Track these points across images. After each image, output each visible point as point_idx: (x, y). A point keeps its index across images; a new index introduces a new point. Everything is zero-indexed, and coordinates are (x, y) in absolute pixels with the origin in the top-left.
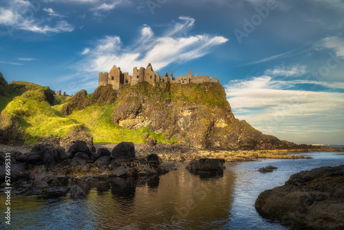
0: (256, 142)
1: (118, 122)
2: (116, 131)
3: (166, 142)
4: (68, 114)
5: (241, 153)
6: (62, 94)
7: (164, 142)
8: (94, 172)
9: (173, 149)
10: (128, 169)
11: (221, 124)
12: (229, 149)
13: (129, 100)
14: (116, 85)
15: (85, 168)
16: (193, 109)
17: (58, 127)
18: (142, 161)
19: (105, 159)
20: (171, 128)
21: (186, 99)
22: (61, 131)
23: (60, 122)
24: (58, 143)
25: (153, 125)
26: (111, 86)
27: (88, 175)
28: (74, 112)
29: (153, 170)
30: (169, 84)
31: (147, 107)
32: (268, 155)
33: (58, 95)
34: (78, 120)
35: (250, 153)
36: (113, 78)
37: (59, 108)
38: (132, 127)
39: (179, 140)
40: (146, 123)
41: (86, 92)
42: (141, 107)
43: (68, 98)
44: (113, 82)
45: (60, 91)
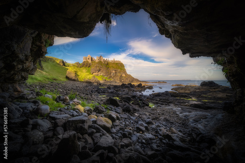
1: (93, 73)
3: (108, 80)
11: (124, 75)
13: (96, 67)
14: (90, 61)
16: (115, 71)
20: (109, 76)
21: (113, 67)
25: (104, 75)
31: (102, 69)
36: (89, 59)
38: (97, 75)
39: (112, 80)
40: (102, 74)
41: (79, 63)
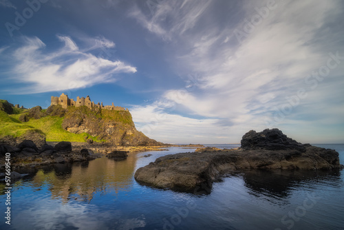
0: (146, 142)
1: (66, 129)
2: (65, 134)
3: (99, 142)
4: (25, 121)
5: (138, 148)
6: (21, 107)
7: (97, 141)
8: (38, 161)
9: (103, 145)
10: (66, 158)
11: (130, 133)
12: (134, 146)
13: (74, 116)
14: (64, 105)
15: (31, 159)
16: (115, 124)
17: (14, 130)
18: (77, 153)
19: (49, 152)
20: (102, 134)
21: (110, 118)
22: (17, 133)
23: (17, 126)
24: (15, 141)
25: (91, 131)
26: (61, 106)
27: (33, 163)
28: (31, 120)
29: (84, 158)
30: (100, 109)
31: (87, 121)
32: (151, 149)
33: (16, 107)
34: (34, 126)
35: (142, 148)
36: (62, 101)
37: (17, 117)
38: (76, 132)
39: (107, 141)
41: (41, 108)
42: (82, 121)
43: (25, 110)
44: (62, 104)
45: (18, 105)
